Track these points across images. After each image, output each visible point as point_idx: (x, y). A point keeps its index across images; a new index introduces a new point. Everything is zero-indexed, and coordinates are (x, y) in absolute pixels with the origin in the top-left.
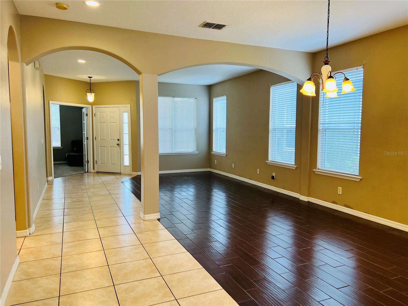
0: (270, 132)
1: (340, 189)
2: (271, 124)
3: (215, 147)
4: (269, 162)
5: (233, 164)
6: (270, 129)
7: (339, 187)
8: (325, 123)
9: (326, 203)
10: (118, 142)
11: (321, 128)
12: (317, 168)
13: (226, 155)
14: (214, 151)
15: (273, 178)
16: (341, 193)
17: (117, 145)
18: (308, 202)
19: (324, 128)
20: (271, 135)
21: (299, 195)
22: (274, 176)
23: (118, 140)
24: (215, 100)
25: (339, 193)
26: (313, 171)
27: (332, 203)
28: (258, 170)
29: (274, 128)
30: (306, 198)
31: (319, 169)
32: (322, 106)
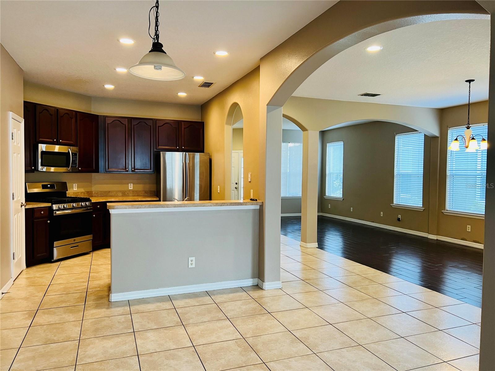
0: (395, 177)
1: (469, 227)
2: (396, 170)
3: (329, 192)
4: (394, 205)
5: (352, 208)
6: (395, 175)
7: (468, 226)
8: (453, 170)
9: (455, 240)
10: (236, 186)
11: (449, 174)
12: (446, 209)
13: (343, 199)
14: (327, 195)
15: (399, 220)
16: (470, 231)
17: (235, 188)
18: (437, 240)
19: (452, 174)
20: (396, 179)
21: (427, 235)
22: (400, 218)
23: (236, 184)
24: (328, 145)
25: (468, 231)
26: (442, 212)
27: (461, 240)
28: (382, 213)
29: (399, 173)
30: (435, 237)
31: (447, 210)
32: (450, 155)
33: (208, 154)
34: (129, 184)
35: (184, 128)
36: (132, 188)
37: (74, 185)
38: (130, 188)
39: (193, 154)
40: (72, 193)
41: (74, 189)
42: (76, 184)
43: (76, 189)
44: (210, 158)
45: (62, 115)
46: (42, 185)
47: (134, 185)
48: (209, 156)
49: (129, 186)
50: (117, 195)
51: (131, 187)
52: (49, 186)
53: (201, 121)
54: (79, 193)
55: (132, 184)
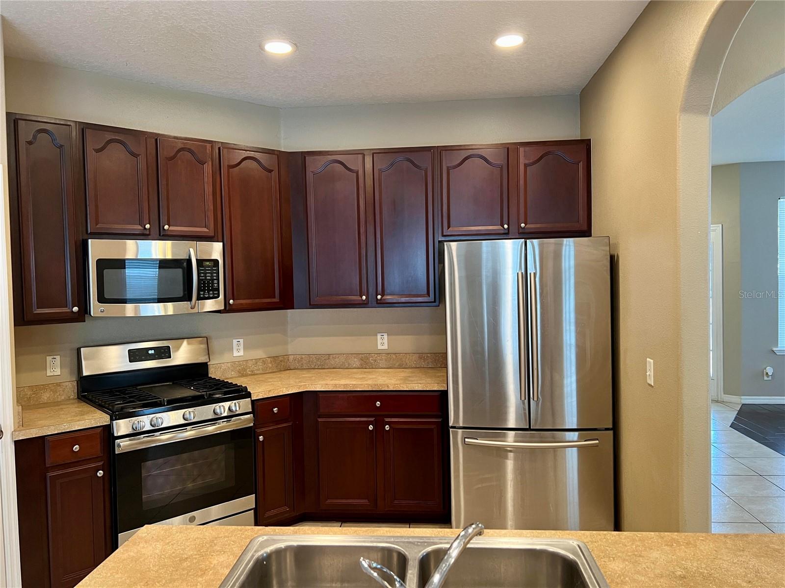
33: (606, 240)
34: (379, 336)
35: (526, 166)
36: (385, 347)
37: (235, 341)
38: (380, 347)
39: (555, 244)
40: (229, 365)
41: (236, 354)
42: (241, 341)
43: (241, 353)
44: (612, 253)
45: (172, 154)
46: (129, 351)
47: (389, 337)
48: (608, 248)
49: (379, 341)
50: (349, 364)
51: (383, 342)
52: (151, 352)
53: (579, 139)
54: (250, 364)
55: (386, 336)
